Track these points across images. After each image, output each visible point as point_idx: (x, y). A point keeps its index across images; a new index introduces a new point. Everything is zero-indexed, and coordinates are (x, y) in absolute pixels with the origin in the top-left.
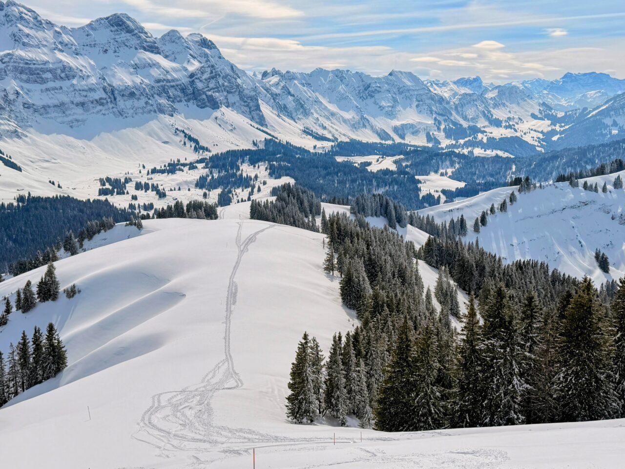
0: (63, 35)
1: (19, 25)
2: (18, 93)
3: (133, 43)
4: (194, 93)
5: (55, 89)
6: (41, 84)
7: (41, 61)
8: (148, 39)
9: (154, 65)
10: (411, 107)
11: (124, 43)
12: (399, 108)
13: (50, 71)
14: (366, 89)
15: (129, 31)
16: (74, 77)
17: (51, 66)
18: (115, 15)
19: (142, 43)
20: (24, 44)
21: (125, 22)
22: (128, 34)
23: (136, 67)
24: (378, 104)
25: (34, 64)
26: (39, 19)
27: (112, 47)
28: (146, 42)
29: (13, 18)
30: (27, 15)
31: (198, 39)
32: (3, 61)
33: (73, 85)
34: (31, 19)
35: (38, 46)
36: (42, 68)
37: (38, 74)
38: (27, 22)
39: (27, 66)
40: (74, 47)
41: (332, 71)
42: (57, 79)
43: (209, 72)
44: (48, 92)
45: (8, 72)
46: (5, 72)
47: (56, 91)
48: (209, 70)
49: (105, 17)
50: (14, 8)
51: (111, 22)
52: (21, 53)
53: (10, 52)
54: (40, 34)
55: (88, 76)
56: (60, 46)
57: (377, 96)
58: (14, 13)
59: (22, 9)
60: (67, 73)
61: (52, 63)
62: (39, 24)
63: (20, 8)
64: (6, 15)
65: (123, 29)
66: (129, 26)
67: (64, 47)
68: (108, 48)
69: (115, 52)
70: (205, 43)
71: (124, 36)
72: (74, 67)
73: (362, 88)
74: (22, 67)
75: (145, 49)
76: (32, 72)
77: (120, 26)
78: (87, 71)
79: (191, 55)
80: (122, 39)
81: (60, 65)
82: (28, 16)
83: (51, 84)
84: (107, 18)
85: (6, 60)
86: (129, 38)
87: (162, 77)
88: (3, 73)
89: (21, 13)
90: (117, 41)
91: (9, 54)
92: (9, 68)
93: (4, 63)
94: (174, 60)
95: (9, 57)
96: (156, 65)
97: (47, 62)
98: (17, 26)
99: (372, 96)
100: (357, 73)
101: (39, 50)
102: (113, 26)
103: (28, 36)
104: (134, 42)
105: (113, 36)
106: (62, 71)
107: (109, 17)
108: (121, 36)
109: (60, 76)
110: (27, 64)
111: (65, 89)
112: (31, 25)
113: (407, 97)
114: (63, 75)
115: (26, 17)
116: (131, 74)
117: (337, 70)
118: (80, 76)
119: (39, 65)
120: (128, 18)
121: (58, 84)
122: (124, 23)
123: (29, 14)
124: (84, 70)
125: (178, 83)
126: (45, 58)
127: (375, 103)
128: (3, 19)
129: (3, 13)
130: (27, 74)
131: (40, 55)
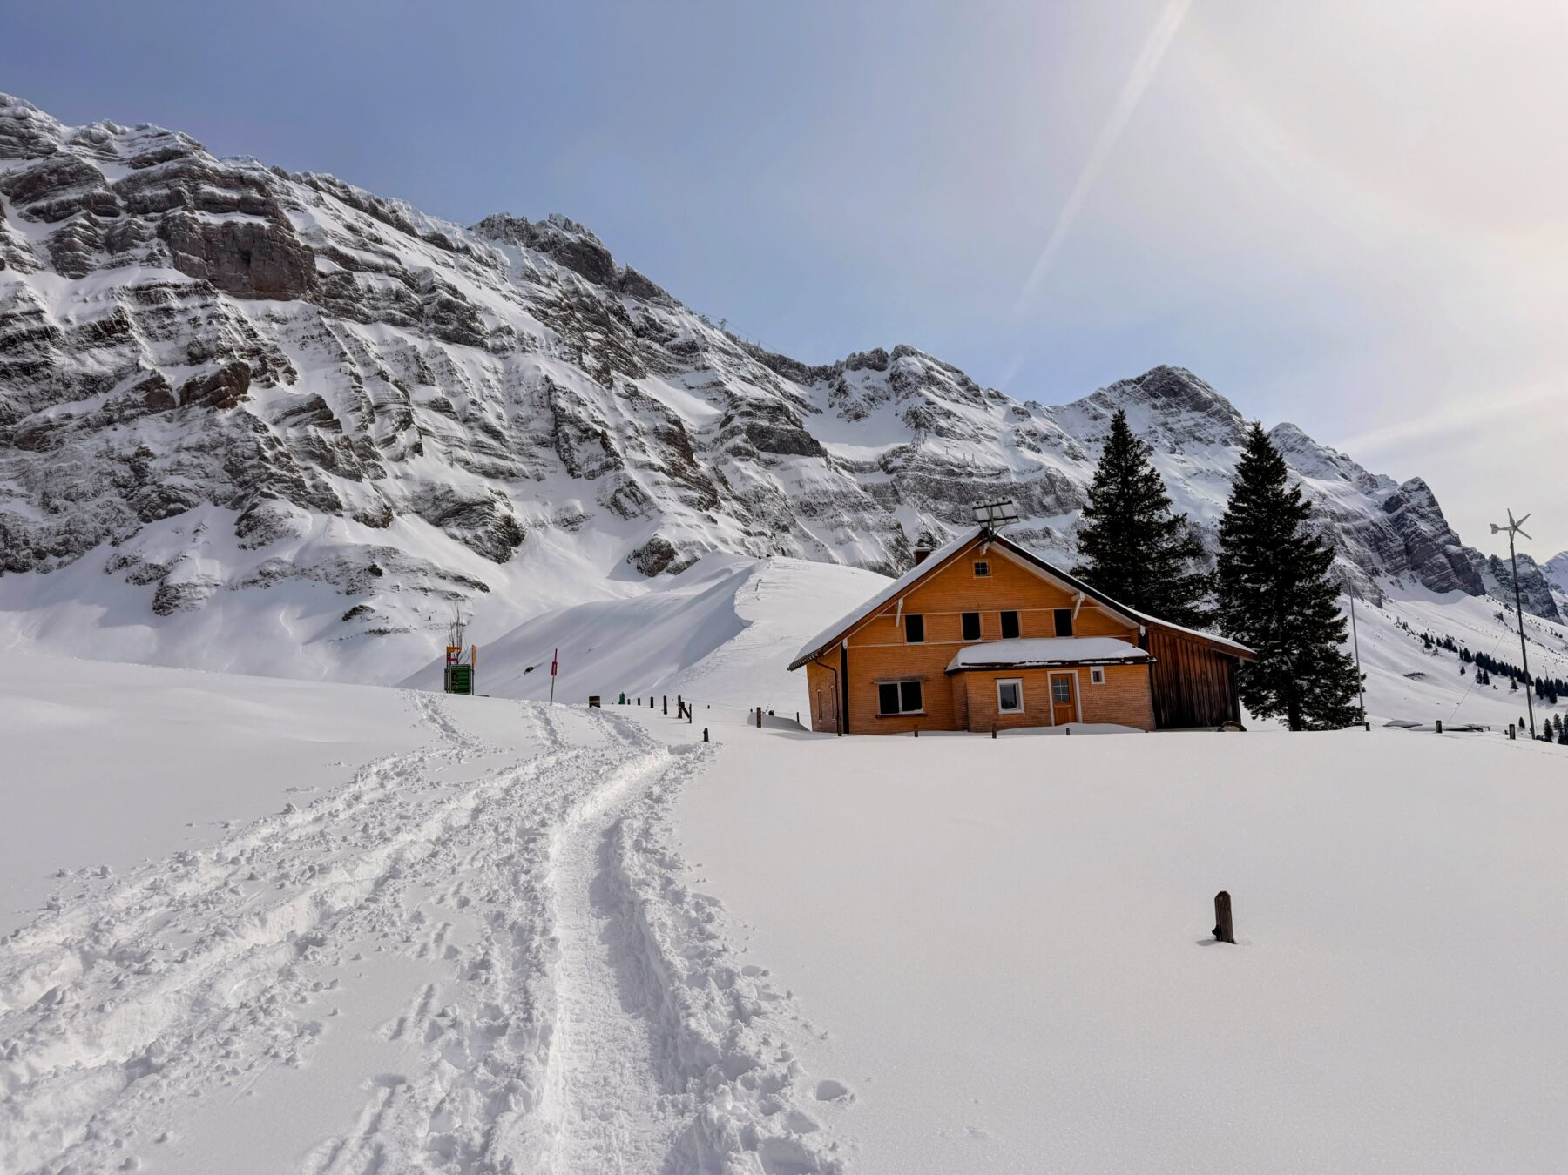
0: (1033, 417)
1: (923, 391)
3: (1213, 432)
4: (1408, 551)
5: (1027, 537)
7: (987, 467)
11: (1191, 434)
13: (1013, 490)
15: (1200, 404)
16: (1079, 504)
17: (1014, 479)
18: (1159, 369)
20: (940, 432)
21: (1187, 386)
22: (1199, 414)
25: (970, 475)
26: (972, 384)
27: (1163, 441)
29: (911, 379)
32: (890, 466)
34: (953, 383)
35: (975, 438)
36: (991, 486)
37: (981, 500)
38: (944, 388)
39: (950, 479)
40: (1065, 444)
42: (1033, 512)
45: (902, 494)
46: (896, 493)
47: (1034, 542)
49: (1134, 376)
50: (912, 359)
51: (1152, 388)
52: (932, 447)
53: (907, 444)
54: (976, 414)
56: (1029, 440)
58: (913, 368)
59: (930, 363)
60: (1059, 493)
61: (1015, 472)
62: (973, 395)
63: (925, 360)
64: (893, 378)
65: (1183, 401)
66: (1196, 395)
67: (1041, 441)
68: (1153, 444)
69: (1171, 452)
71: (1187, 418)
72: (1077, 483)
74: (939, 482)
76: (964, 495)
77: (1176, 394)
80: (1183, 423)
81: (1041, 475)
82: (946, 378)
83: (1017, 526)
84: (1139, 380)
85: (898, 462)
86: (1202, 421)
88: (893, 494)
89: (928, 370)
90: (1171, 430)
91: (903, 450)
92: (905, 482)
93: (890, 472)
95: (903, 456)
97: (1002, 472)
98: (920, 395)
101: (980, 446)
102: (1155, 395)
103: (948, 414)
104: (1215, 429)
105: (1162, 418)
106: (1046, 492)
107: (1144, 377)
108: (1181, 417)
109: (1041, 503)
110: (951, 473)
111: (1057, 535)
112: (954, 395)
114: (1048, 500)
115: (941, 377)
119: (983, 476)
120: (1192, 377)
122: (1184, 386)
123: (948, 374)
125: (1358, 523)
126: (998, 463)
128: (886, 388)
129: (886, 374)
130: (951, 499)
131: (986, 456)
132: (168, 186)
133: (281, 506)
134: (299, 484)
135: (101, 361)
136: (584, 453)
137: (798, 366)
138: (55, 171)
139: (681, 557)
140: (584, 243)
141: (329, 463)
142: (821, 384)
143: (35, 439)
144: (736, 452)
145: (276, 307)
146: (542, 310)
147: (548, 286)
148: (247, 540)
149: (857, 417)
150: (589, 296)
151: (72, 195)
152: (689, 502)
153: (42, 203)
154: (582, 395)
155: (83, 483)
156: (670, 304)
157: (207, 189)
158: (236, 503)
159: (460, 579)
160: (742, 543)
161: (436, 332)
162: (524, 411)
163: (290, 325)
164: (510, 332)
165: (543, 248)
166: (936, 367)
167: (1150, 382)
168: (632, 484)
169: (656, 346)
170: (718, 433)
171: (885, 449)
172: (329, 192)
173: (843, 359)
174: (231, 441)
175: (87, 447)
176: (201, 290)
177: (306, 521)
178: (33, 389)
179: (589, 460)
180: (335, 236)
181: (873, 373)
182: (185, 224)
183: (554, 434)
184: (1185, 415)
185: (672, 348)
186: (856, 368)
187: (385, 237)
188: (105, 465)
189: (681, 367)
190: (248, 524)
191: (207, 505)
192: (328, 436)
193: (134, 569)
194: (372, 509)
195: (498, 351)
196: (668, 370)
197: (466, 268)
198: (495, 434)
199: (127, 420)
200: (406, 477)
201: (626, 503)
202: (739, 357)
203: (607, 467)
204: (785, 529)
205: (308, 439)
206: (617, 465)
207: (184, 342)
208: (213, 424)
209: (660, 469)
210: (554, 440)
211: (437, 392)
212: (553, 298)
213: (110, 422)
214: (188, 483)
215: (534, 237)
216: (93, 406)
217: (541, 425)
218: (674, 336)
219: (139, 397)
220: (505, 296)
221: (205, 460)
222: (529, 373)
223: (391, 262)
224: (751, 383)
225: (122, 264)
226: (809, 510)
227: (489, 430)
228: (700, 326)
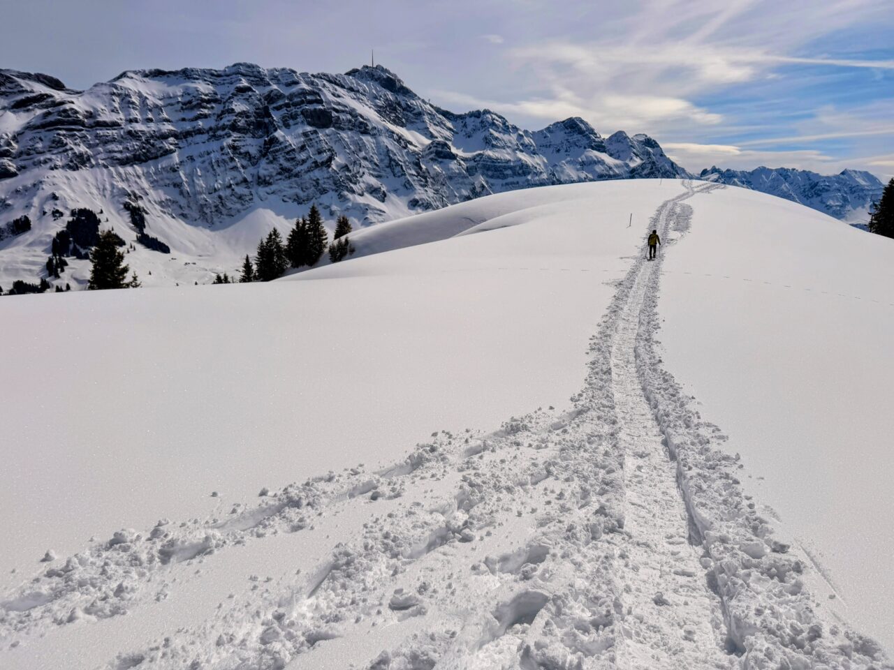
0: (525, 138)
1: (491, 130)
2: (483, 187)
3: (582, 144)
5: (512, 183)
6: (503, 179)
7: (505, 160)
8: (597, 140)
9: (599, 162)
10: (863, 207)
11: (575, 143)
12: (849, 207)
13: (511, 168)
14: (812, 188)
15: (581, 132)
16: (529, 173)
17: (512, 164)
18: (570, 118)
19: (591, 142)
20: (494, 146)
21: (578, 125)
22: (579, 137)
23: (583, 164)
24: (824, 203)
26: (507, 124)
27: (564, 147)
28: (595, 141)
29: (487, 124)
30: (497, 121)
31: (642, 139)
32: (475, 160)
33: (528, 180)
34: (501, 125)
35: (503, 148)
36: (504, 166)
37: (501, 171)
38: (497, 127)
40: (532, 148)
41: (776, 170)
42: (516, 175)
43: (650, 168)
44: (507, 186)
45: (478, 170)
46: (476, 169)
48: (650, 166)
49: (562, 120)
50: (489, 116)
51: (566, 126)
52: (489, 153)
53: (482, 152)
54: (506, 137)
55: (541, 173)
56: (521, 147)
57: (824, 195)
58: (488, 120)
59: (494, 116)
60: (524, 170)
61: (513, 161)
62: (506, 129)
64: (482, 122)
65: (576, 131)
66: (581, 128)
67: (525, 148)
68: (561, 148)
69: (566, 151)
70: (649, 143)
71: (576, 137)
72: (531, 165)
73: (808, 187)
74: (489, 165)
75: (593, 148)
76: (496, 169)
77: (574, 128)
78: (541, 168)
79: (634, 153)
80: (574, 140)
81: (520, 163)
82: (499, 122)
83: (510, 180)
84: (563, 122)
85: (478, 159)
87: (605, 172)
88: (474, 170)
89: (493, 119)
90: (569, 142)
91: (480, 154)
92: (479, 166)
93: (475, 162)
94: (618, 158)
95: (480, 156)
96: (602, 162)
97: (510, 161)
98: (489, 131)
99: (819, 195)
100: (804, 171)
101: (504, 151)
102: (567, 129)
103: (497, 139)
104: (584, 142)
105: (567, 138)
106: (520, 169)
107: (565, 121)
108: (573, 137)
109: (518, 172)
110: (493, 162)
111: (520, 183)
112: (500, 130)
113: (860, 197)
114: (520, 172)
115: (497, 123)
116: (578, 170)
117: (782, 169)
118: (534, 173)
119: (502, 163)
120: (582, 121)
121: (516, 179)
123: (500, 120)
124: (538, 167)
126: (508, 157)
127: (822, 202)
128: (479, 125)
129: (480, 120)
130: (492, 171)
131: (504, 155)
132: (300, 98)
133: (346, 193)
134: (347, 187)
135: (303, 156)
136: (397, 169)
137: (452, 114)
138: (276, 95)
139: (420, 202)
140: (388, 77)
141: (351, 181)
142: (459, 121)
143: (297, 175)
144: (432, 159)
145: (327, 131)
146: (380, 111)
147: (380, 100)
148: (341, 200)
149: (469, 137)
150: (391, 101)
151: (280, 103)
152: (421, 186)
153: (275, 105)
154: (395, 151)
155: (308, 185)
156: (413, 96)
157: (308, 97)
158: (336, 191)
159: (381, 211)
160: (433, 198)
161: (359, 131)
162: (383, 157)
163: (331, 136)
164: (376, 128)
165: (376, 80)
166: (497, 118)
167: (566, 123)
168: (408, 180)
169: (409, 114)
170: (427, 152)
171: (475, 153)
172: (324, 79)
173: (467, 113)
174: (333, 176)
175: (306, 177)
176: (315, 132)
177: (350, 196)
178: (294, 163)
179: (398, 172)
180: (333, 102)
181: (476, 119)
182: (307, 111)
183: (390, 163)
184: (575, 136)
185: (414, 114)
186: (471, 117)
187: (341, 95)
188: (311, 181)
189: (416, 121)
190: (341, 197)
191: (331, 191)
192: (349, 174)
193: (323, 206)
194: (360, 192)
195: (374, 136)
196: (413, 122)
197: (359, 99)
198: (377, 165)
199: (312, 171)
200: (363, 182)
201: (407, 185)
202: (434, 116)
203: (402, 175)
204: (444, 185)
205: (346, 175)
206: (405, 175)
207: (316, 148)
208: (328, 172)
209: (415, 175)
210: (389, 166)
211: (363, 154)
212: (381, 105)
213: (309, 171)
214: (328, 186)
215: (373, 76)
216: (305, 167)
217: (387, 161)
218: (414, 109)
219: (313, 165)
220: (370, 108)
221: (329, 181)
222: (382, 144)
223: (347, 109)
224: (437, 125)
225: (297, 124)
226: (450, 178)
227: (376, 164)
228: (422, 104)
